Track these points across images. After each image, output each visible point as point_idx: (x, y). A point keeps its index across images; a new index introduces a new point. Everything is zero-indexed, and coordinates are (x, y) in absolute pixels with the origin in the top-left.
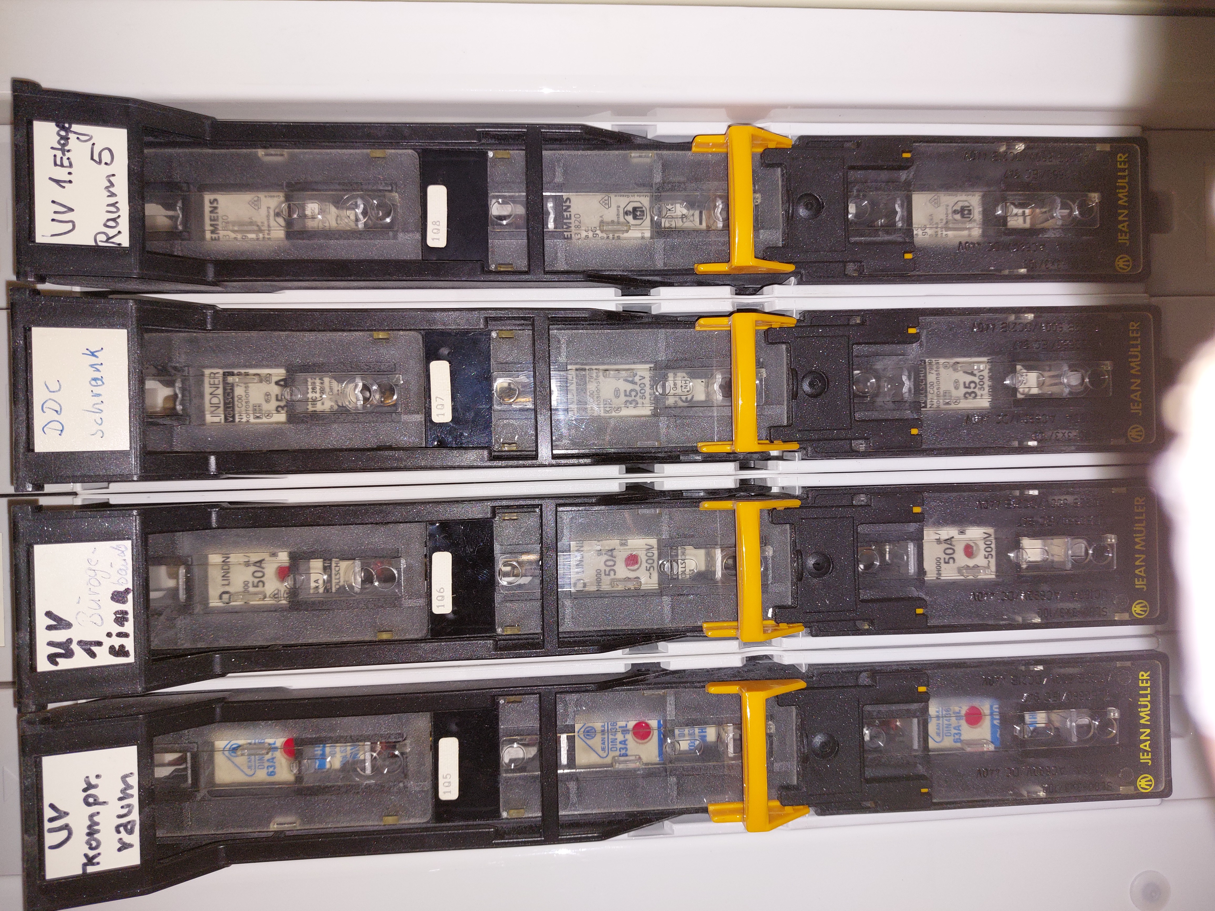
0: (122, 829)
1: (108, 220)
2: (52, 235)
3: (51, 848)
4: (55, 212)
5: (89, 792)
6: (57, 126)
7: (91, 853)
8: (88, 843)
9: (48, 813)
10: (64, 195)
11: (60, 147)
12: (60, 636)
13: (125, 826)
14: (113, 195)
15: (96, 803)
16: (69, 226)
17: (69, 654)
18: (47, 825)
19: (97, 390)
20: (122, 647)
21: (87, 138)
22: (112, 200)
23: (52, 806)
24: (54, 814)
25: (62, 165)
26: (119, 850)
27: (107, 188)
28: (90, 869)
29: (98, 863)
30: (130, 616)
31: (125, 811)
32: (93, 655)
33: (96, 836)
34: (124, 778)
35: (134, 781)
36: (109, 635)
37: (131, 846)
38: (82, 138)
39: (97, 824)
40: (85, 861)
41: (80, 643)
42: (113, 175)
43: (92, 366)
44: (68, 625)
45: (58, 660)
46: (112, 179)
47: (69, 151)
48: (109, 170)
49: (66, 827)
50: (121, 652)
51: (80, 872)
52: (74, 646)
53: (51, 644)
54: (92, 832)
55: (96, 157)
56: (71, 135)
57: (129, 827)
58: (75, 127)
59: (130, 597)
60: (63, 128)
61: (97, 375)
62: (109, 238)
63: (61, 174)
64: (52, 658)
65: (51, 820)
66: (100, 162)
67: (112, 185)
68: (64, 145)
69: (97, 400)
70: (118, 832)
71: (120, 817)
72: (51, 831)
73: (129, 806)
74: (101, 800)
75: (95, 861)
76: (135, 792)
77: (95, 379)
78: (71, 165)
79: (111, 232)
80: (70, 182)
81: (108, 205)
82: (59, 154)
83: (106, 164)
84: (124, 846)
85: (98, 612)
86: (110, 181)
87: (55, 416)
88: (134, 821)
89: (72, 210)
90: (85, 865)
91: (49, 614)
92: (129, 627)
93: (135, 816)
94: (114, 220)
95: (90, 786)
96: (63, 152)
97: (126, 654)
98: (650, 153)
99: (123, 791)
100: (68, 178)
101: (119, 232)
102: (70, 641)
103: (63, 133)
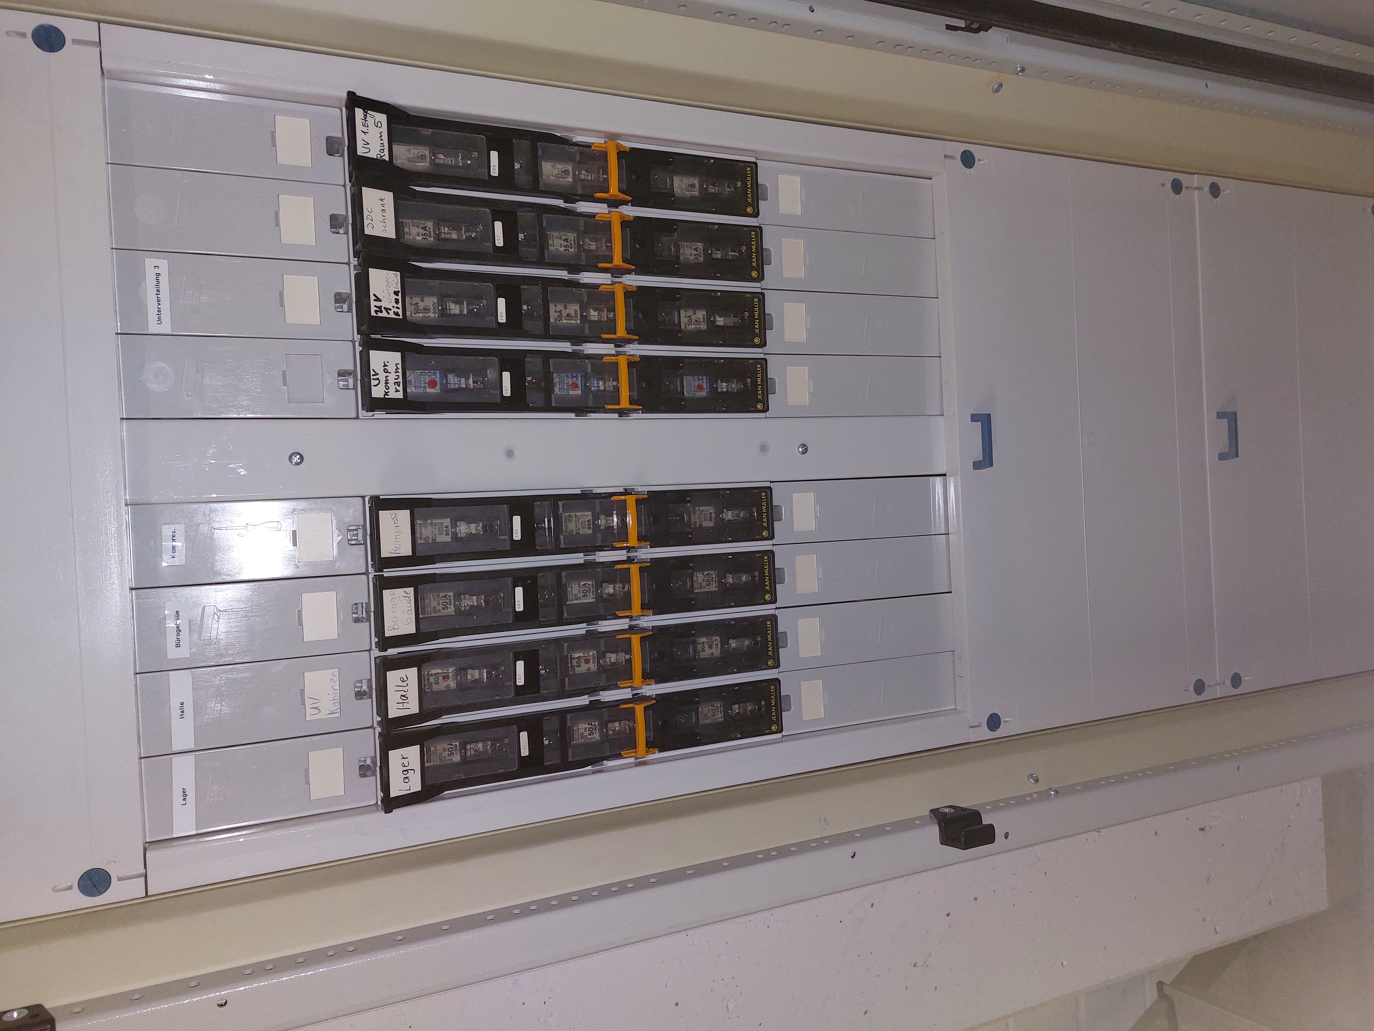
0: (396, 384)
1: (381, 150)
2: (363, 153)
3: (374, 386)
4: (364, 144)
5: (385, 367)
6: (363, 110)
7: (387, 391)
8: (385, 387)
9: (372, 373)
10: (366, 138)
11: (364, 119)
12: (378, 304)
13: (397, 383)
14: (382, 140)
15: (387, 372)
16: (368, 150)
17: (381, 312)
18: (372, 377)
19: (384, 214)
20: (397, 312)
21: (373, 116)
22: (382, 142)
23: (373, 370)
24: (374, 373)
25: (365, 126)
26: (396, 392)
27: (380, 137)
28: (386, 397)
29: (389, 395)
30: (400, 301)
31: (397, 377)
32: (389, 314)
33: (388, 385)
34: (396, 364)
35: (400, 366)
36: (393, 307)
37: (399, 391)
38: (371, 116)
39: (388, 380)
40: (384, 393)
41: (384, 308)
42: (382, 132)
43: (382, 205)
44: (381, 301)
45: (378, 313)
46: (381, 133)
47: (367, 121)
48: (381, 130)
49: (378, 379)
50: (397, 314)
51: (383, 397)
52: (383, 309)
53: (375, 306)
54: (386, 383)
55: (376, 124)
56: (368, 115)
57: (398, 384)
58: (369, 112)
59: (400, 294)
60: (365, 112)
61: (384, 208)
62: (381, 157)
63: (365, 129)
64: (376, 311)
65: (373, 375)
66: (377, 127)
67: (382, 136)
68: (365, 118)
69: (384, 218)
70: (395, 385)
71: (395, 379)
72: (373, 379)
73: (398, 375)
74: (389, 372)
75: (388, 394)
76: (400, 370)
77: (383, 210)
78: (368, 127)
79: (382, 154)
80: (368, 133)
81: (381, 144)
82: (364, 121)
83: (379, 127)
84: (397, 391)
85: (389, 297)
86: (381, 134)
87: (371, 222)
88: (400, 382)
89: (369, 144)
90: (384, 395)
91: (374, 295)
92: (400, 305)
93: (400, 380)
94: (383, 150)
95: (385, 365)
96: (365, 121)
97: (399, 315)
98: (576, 148)
99: (396, 370)
100: (367, 131)
101: (385, 155)
102: (381, 306)
103: (365, 114)
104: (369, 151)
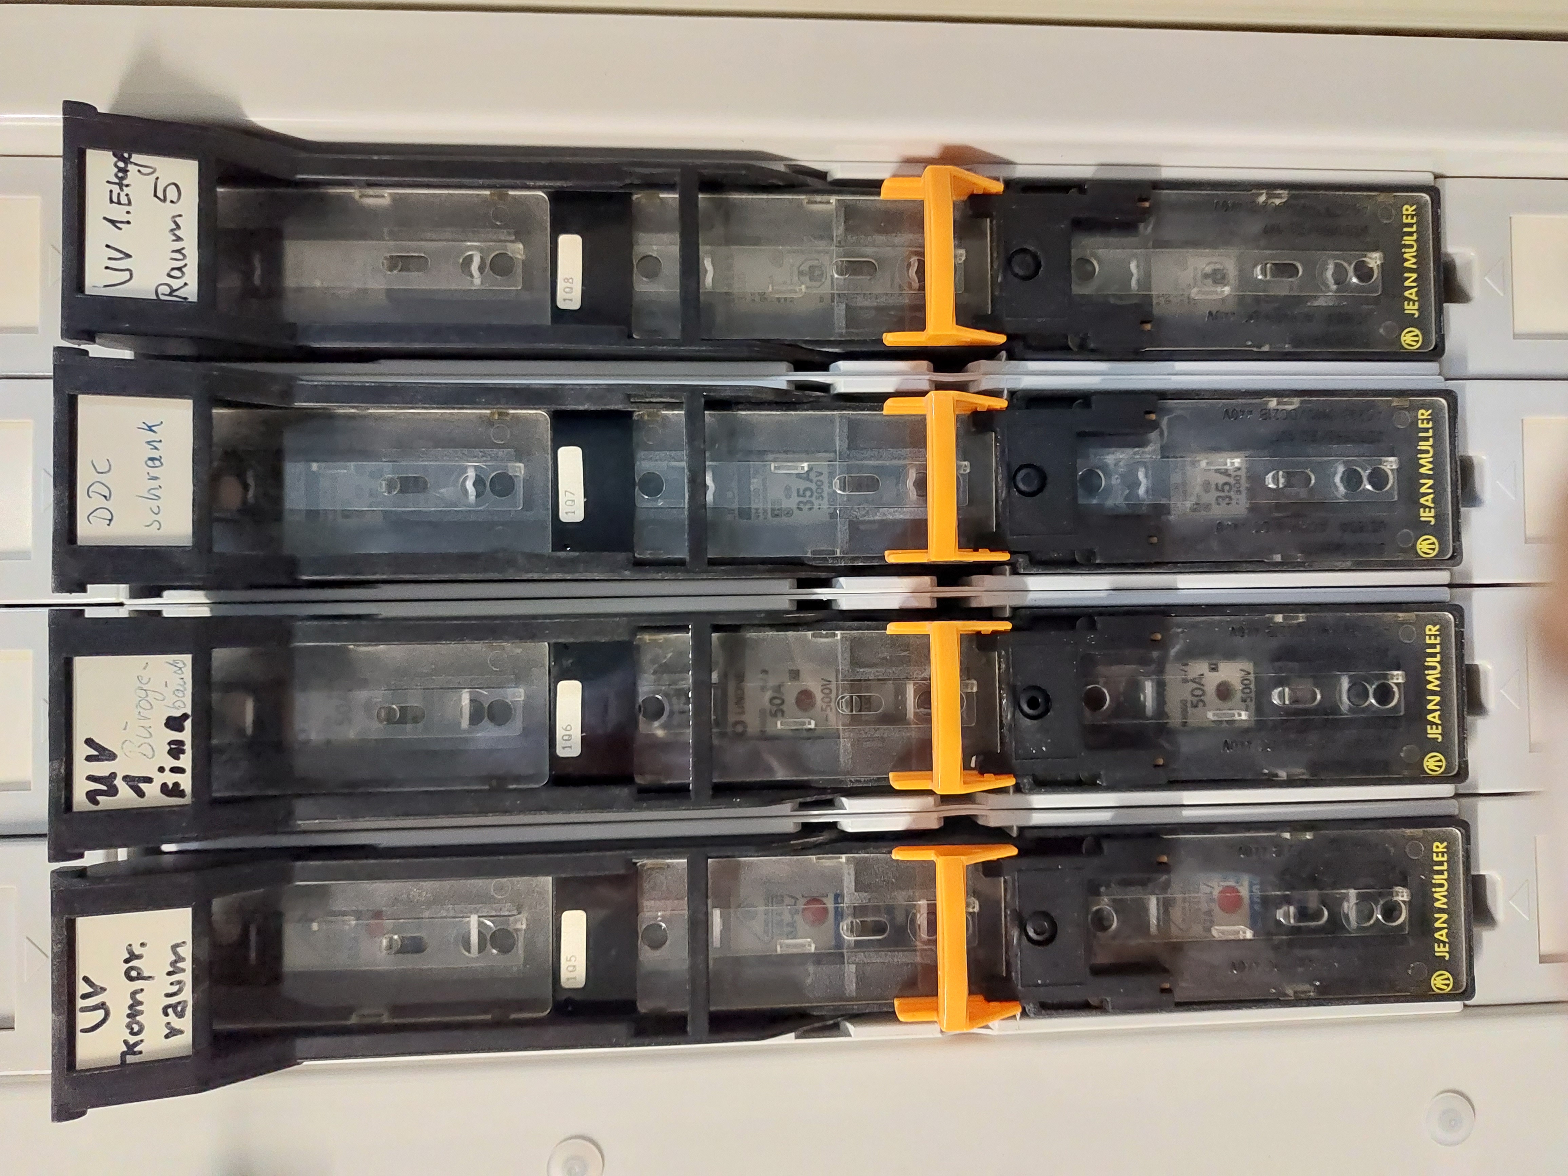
0: (170, 1011)
1: (173, 269)
2: (106, 286)
3: (84, 1031)
4: (110, 259)
5: (132, 964)
6: (115, 155)
7: (132, 1040)
8: (129, 1026)
9: (82, 988)
10: (122, 239)
11: (117, 181)
12: (102, 769)
13: (174, 1007)
14: (179, 239)
15: (140, 977)
16: (127, 275)
17: (112, 791)
18: (80, 1003)
19: (154, 472)
20: (176, 785)
21: (150, 170)
22: (178, 245)
23: (86, 979)
24: (90, 990)
25: (119, 203)
26: (166, 1037)
27: (172, 230)
28: (130, 1059)
29: (140, 1052)
30: (188, 747)
31: (175, 988)
33: (138, 1018)
34: (174, 948)
35: (186, 952)
36: (161, 770)
37: (181, 1032)
38: (144, 170)
39: (141, 1003)
40: (125, 1049)
41: (126, 778)
42: (180, 216)
43: (148, 443)
44: (112, 756)
45: (99, 798)
47: (127, 186)
48: (175, 209)
49: (102, 1006)
50: (174, 791)
51: (117, 1061)
52: (119, 782)
53: (91, 778)
54: (133, 1013)
55: (160, 194)
56: (130, 167)
57: (179, 1009)
58: (136, 158)
59: (188, 724)
60: (121, 158)
61: (155, 454)
62: (173, 291)
63: (119, 212)
64: (92, 796)
65: (85, 996)
66: (164, 200)
67: (178, 227)
68: (121, 179)
69: (155, 483)
70: (166, 1014)
71: (168, 995)
72: (84, 1010)
73: (180, 982)
74: (146, 974)
75: (137, 1049)
76: (187, 965)
77: (152, 459)
78: (130, 203)
79: (176, 284)
80: (128, 222)
81: (173, 251)
82: (116, 189)
83: (172, 202)
84: (173, 1032)
85: (149, 741)
86: (176, 223)
87: (104, 503)
88: (185, 1002)
89: (128, 256)
90: (124, 1054)
91: (89, 742)
92: (186, 761)
93: (187, 995)
94: (179, 269)
95: (133, 956)
96: (122, 186)
97: (181, 794)
98: (830, 198)
99: (173, 964)
100: (126, 218)
101: (186, 284)
102: (113, 775)
103: (121, 164)
104: (128, 277)
